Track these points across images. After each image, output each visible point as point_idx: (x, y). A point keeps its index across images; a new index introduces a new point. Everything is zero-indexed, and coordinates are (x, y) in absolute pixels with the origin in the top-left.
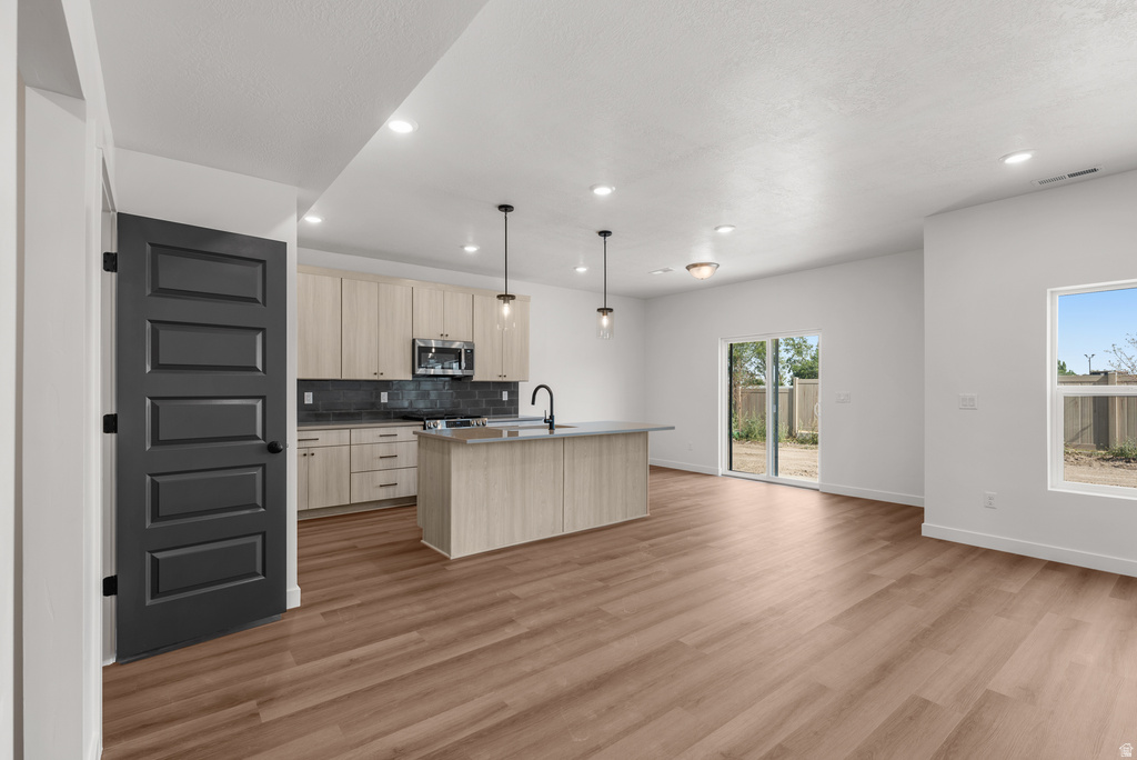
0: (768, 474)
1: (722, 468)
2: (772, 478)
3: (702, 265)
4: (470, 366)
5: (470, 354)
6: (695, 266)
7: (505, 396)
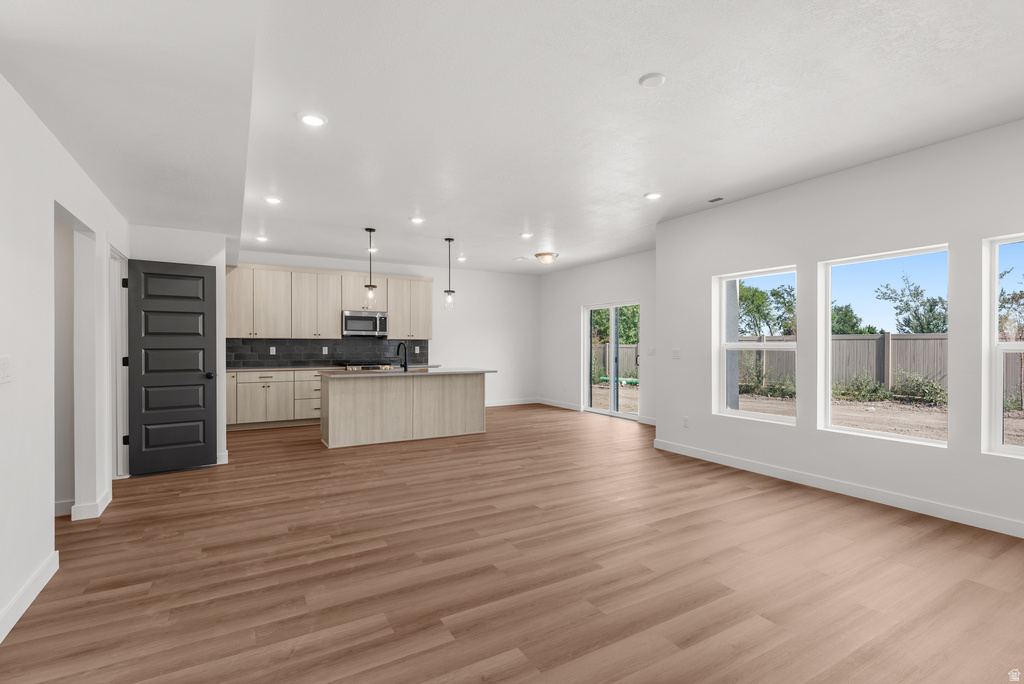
0: (611, 410)
1: (584, 405)
2: (615, 413)
3: (544, 254)
4: (384, 327)
5: (384, 321)
6: (540, 255)
7: (417, 350)
